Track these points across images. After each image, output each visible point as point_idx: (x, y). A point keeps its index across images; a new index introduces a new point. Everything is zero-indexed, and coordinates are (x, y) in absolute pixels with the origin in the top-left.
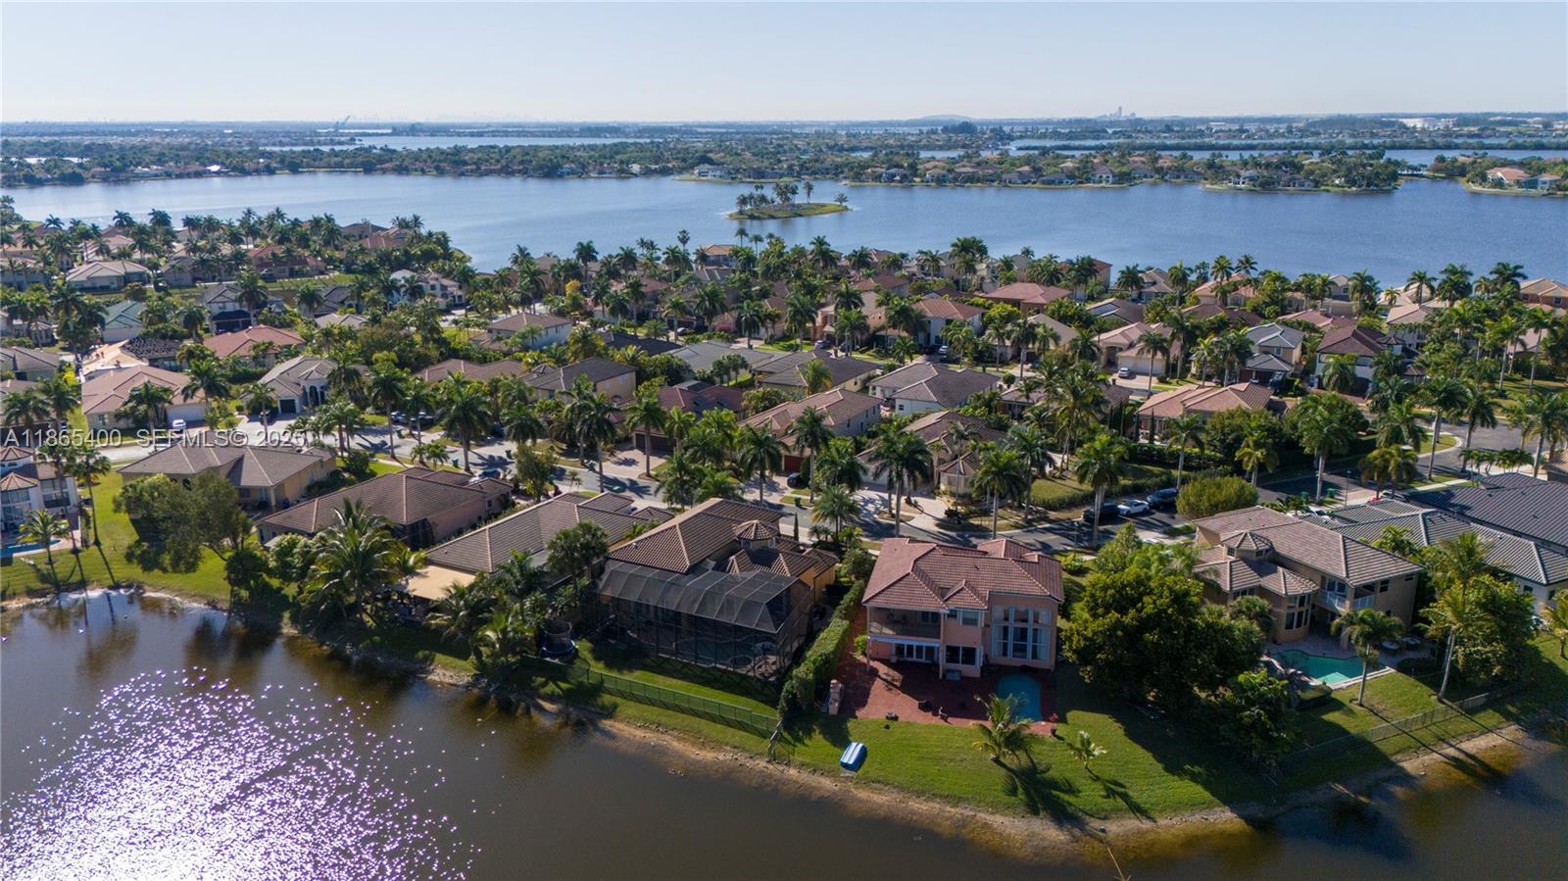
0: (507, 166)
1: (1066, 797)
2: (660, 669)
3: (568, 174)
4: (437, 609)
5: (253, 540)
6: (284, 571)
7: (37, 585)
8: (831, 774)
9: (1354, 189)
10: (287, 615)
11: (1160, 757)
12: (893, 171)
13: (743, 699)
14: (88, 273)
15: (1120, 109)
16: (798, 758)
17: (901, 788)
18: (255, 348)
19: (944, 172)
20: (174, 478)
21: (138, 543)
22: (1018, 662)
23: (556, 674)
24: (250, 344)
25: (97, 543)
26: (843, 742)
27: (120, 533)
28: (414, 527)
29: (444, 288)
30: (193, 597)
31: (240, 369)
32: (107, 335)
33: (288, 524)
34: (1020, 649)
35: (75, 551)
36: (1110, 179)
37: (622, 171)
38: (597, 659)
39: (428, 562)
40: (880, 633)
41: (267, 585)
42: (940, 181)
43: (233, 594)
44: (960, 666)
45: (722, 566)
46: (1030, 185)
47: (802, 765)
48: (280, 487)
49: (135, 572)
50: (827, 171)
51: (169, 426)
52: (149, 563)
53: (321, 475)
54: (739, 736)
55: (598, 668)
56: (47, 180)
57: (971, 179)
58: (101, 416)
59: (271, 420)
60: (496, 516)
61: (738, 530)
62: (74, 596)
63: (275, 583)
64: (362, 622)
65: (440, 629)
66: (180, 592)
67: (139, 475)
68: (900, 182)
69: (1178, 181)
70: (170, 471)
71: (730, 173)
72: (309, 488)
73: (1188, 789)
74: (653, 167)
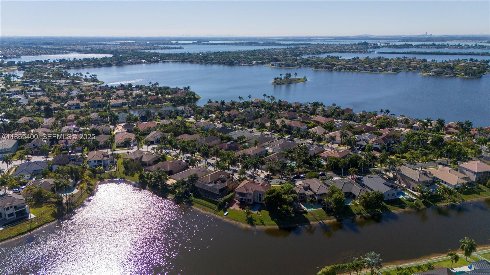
0: (219, 61)
1: (254, 222)
2: (203, 199)
3: (236, 64)
4: (170, 186)
5: (143, 171)
6: (147, 178)
7: (109, 177)
8: (222, 216)
9: (467, 76)
10: (147, 185)
11: (271, 218)
12: (327, 66)
13: (213, 204)
14: (115, 103)
15: (427, 33)
16: (218, 214)
17: (231, 219)
18: (147, 128)
19: (342, 67)
20: (131, 159)
21: (125, 170)
22: (260, 202)
23: (186, 198)
24: (147, 127)
25: (118, 170)
26: (225, 212)
27: (122, 169)
28: (170, 171)
29: (190, 111)
30: (133, 181)
31: (145, 132)
32: (119, 121)
33: (149, 169)
34: (260, 200)
35: (115, 171)
36: (392, 70)
37: (250, 63)
38: (193, 196)
39: (170, 178)
40: (237, 195)
41: (145, 180)
42: (340, 69)
43: (139, 181)
44: (249, 202)
45: (216, 182)
46: (367, 71)
47: (219, 215)
48: (149, 162)
49: (124, 176)
50: (309, 64)
51: (130, 146)
52: (126, 174)
53: (156, 159)
54: (211, 210)
55: (193, 198)
56: (103, 65)
57: (350, 69)
58: (118, 143)
59: (149, 145)
60: (185, 170)
61: (220, 176)
62: (115, 179)
63: (146, 180)
64: (159, 187)
65: (170, 189)
66: (131, 180)
67: (125, 158)
68: (329, 69)
69: (415, 70)
70: (131, 158)
71: (280, 65)
72: (154, 162)
73: (274, 223)
74: (259, 62)
